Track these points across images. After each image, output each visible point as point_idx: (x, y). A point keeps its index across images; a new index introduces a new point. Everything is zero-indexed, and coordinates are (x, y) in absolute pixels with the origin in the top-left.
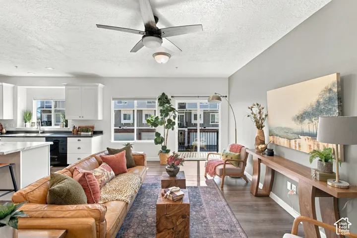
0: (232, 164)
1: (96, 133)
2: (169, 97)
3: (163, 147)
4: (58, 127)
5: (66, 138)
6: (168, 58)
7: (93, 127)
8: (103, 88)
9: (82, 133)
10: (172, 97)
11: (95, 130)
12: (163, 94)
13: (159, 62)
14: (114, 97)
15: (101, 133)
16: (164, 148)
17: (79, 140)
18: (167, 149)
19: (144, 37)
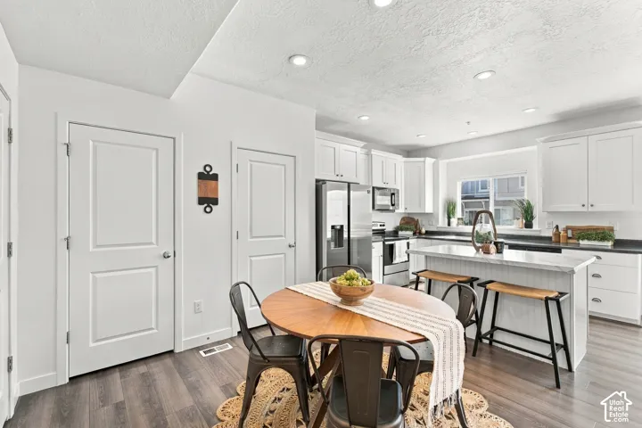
7: (611, 231)
9: (584, 243)
11: (619, 237)
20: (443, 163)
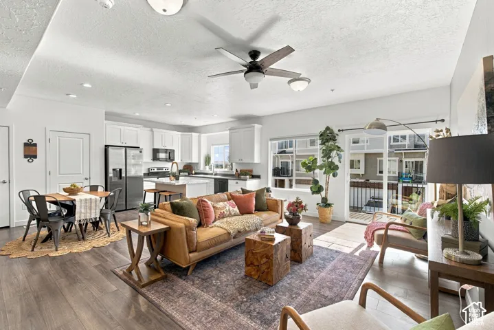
0: (410, 233)
1: (253, 177)
2: (336, 131)
3: (323, 198)
4: (226, 170)
5: (227, 180)
6: (307, 83)
7: (251, 171)
8: (262, 129)
9: (242, 177)
10: (339, 131)
11: (254, 174)
12: (328, 128)
13: (296, 90)
14: (271, 137)
15: (258, 177)
16: (324, 200)
17: (237, 183)
18: (328, 202)
19: (245, 74)
20: (204, 136)
